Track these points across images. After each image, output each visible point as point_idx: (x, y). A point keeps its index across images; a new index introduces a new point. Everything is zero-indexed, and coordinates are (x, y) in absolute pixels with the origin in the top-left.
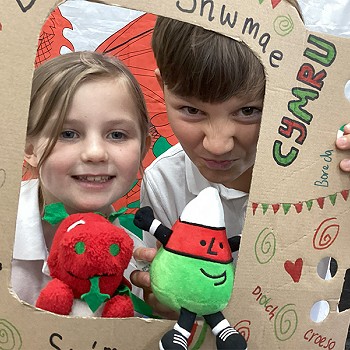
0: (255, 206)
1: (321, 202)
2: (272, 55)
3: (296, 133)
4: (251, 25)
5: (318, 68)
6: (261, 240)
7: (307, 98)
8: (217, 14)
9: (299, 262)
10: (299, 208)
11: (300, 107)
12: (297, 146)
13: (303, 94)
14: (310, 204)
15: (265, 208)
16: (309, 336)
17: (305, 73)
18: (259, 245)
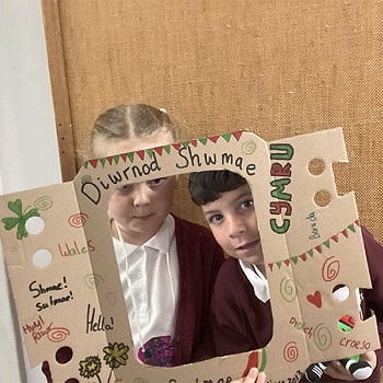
0: (271, 265)
1: (318, 249)
2: (248, 169)
3: (284, 210)
4: (227, 157)
5: (283, 163)
6: (283, 287)
7: (283, 185)
8: (202, 160)
9: (318, 293)
10: (304, 257)
11: (280, 192)
12: (288, 217)
13: (279, 183)
14: (311, 252)
16: (344, 342)
17: (276, 170)
18: (283, 290)
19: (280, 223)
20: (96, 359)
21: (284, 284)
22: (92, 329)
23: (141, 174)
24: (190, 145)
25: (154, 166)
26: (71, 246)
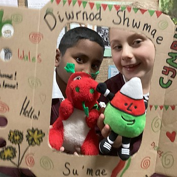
0: (151, 106)
2: (158, 38)
3: (171, 73)
4: (147, 26)
7: (176, 57)
9: (174, 133)
10: (173, 108)
11: (172, 61)
12: (172, 79)
13: (174, 55)
15: (156, 107)
17: (175, 45)
18: (153, 124)
19: (165, 81)
20: (21, 134)
21: (155, 120)
22: (24, 114)
23: (87, 19)
24: (126, 10)
25: (98, 16)
26: (26, 53)
